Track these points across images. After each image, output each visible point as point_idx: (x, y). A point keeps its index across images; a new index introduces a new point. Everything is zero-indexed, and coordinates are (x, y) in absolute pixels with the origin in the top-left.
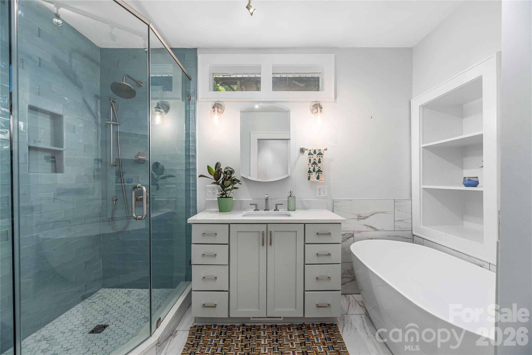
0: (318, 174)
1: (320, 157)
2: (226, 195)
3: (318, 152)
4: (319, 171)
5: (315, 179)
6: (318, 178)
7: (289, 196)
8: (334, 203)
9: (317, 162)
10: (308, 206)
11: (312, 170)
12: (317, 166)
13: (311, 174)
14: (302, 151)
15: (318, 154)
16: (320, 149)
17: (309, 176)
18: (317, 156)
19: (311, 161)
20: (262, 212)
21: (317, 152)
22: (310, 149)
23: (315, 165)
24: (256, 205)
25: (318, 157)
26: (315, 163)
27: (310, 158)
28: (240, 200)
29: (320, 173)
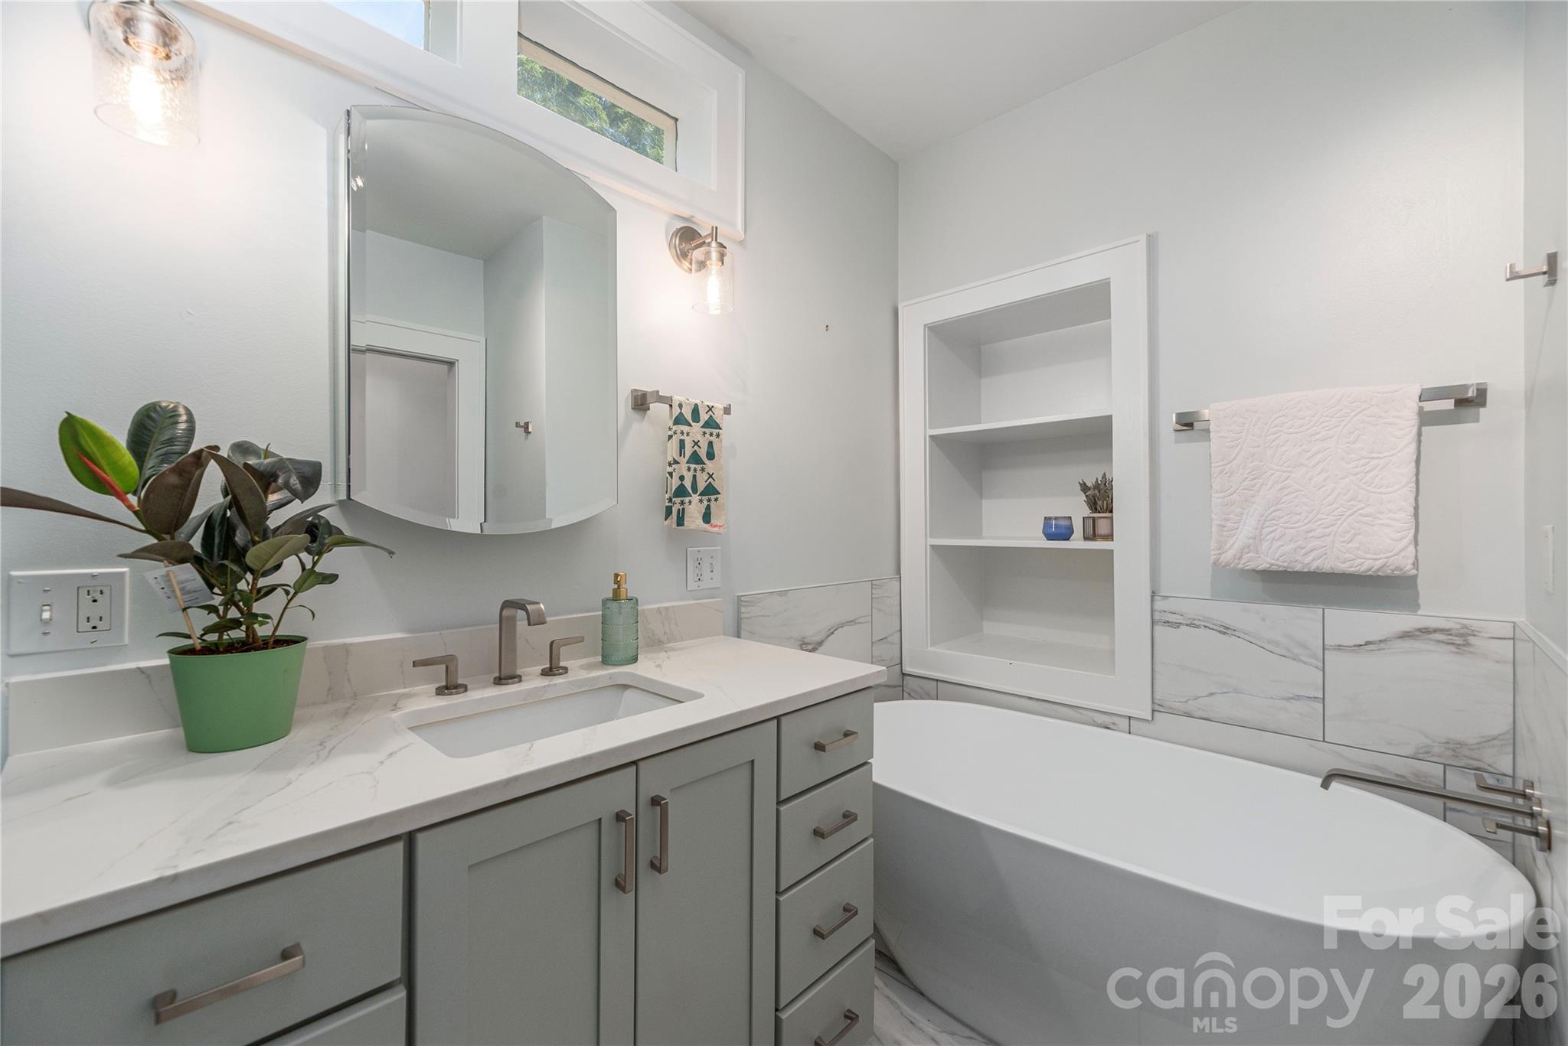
0: (706, 503)
1: (711, 435)
2: (250, 631)
3: (706, 417)
4: (711, 491)
5: (700, 521)
6: (707, 517)
7: (611, 595)
8: (743, 609)
9: (703, 454)
10: (665, 633)
11: (688, 484)
12: (703, 470)
13: (687, 500)
14: (641, 403)
15: (707, 425)
16: (710, 404)
17: (679, 510)
18: (704, 430)
19: (684, 448)
20: (483, 694)
21: (704, 417)
22: (682, 399)
23: (698, 467)
24: (448, 662)
25: (704, 433)
26: (695, 458)
27: (682, 438)
28: (326, 648)
29: (713, 497)
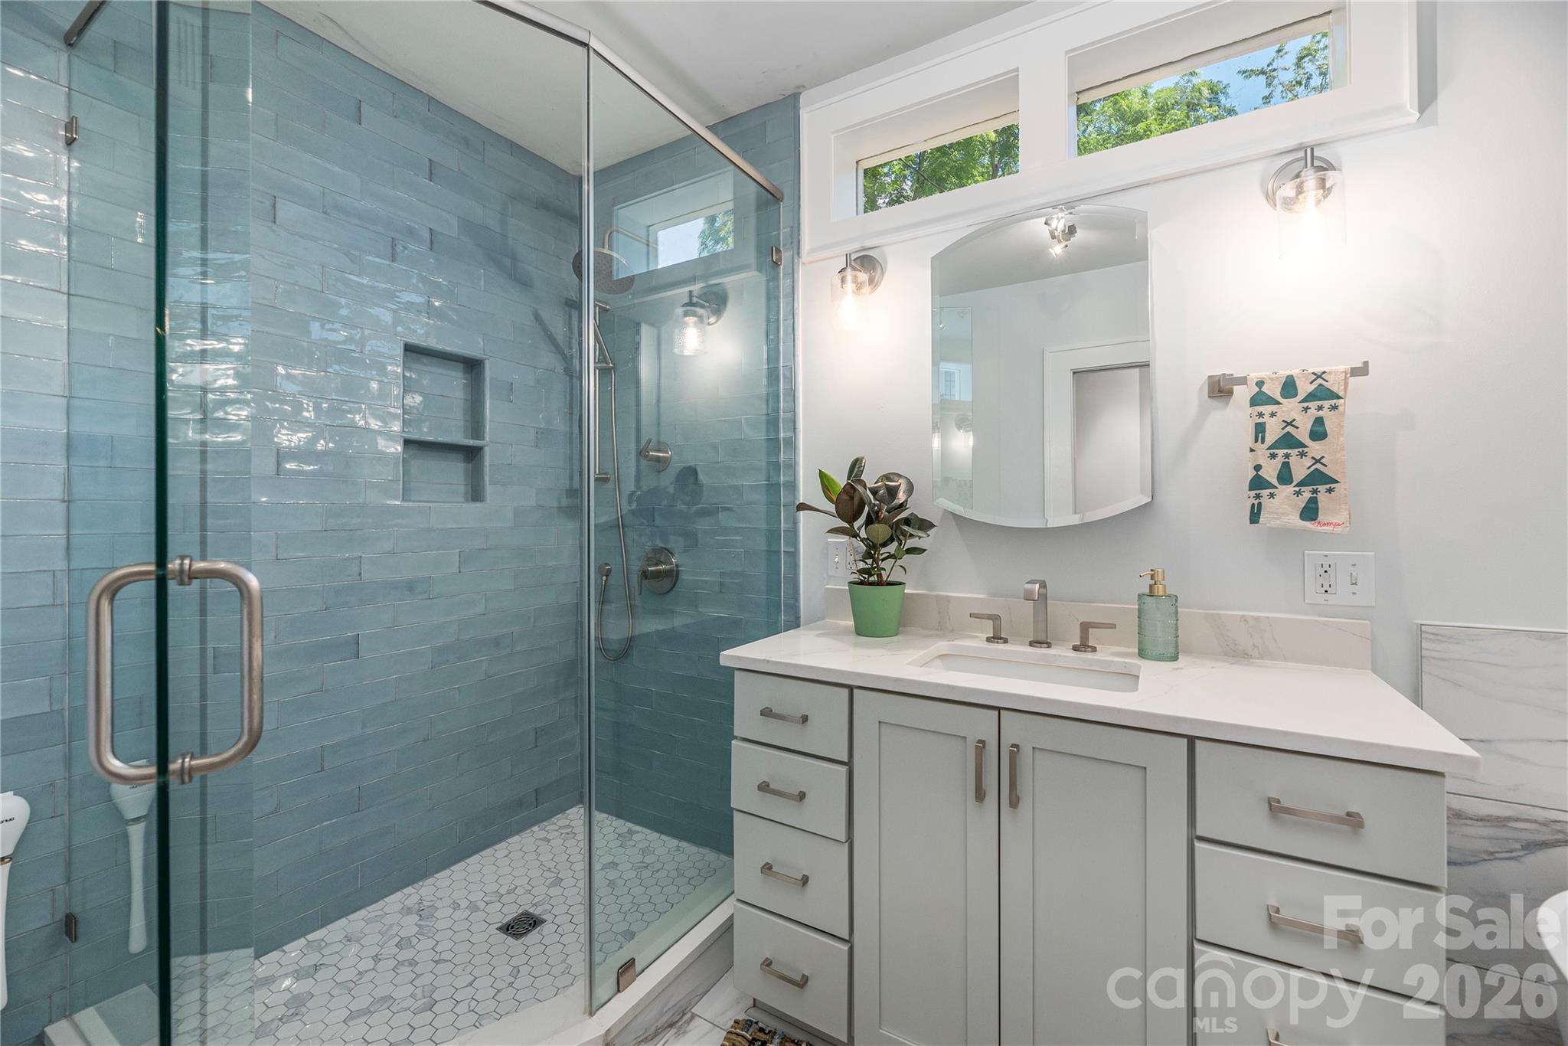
0: (1307, 495)
1: (1320, 408)
2: (880, 576)
3: (1311, 388)
4: (1318, 478)
5: (1294, 520)
6: (1310, 512)
7: (1147, 591)
8: (1425, 645)
9: (1302, 434)
10: (1255, 646)
11: (1270, 472)
12: (1302, 455)
13: (1265, 493)
14: (1220, 389)
15: (1311, 397)
16: (1319, 370)
17: (1253, 505)
18: (1305, 405)
19: (1264, 431)
20: (1018, 649)
21: (1304, 388)
22: (1262, 375)
23: (1294, 452)
24: (995, 618)
25: (1306, 409)
26: (1288, 441)
27: (1261, 420)
28: (938, 596)
29: (1322, 488)
